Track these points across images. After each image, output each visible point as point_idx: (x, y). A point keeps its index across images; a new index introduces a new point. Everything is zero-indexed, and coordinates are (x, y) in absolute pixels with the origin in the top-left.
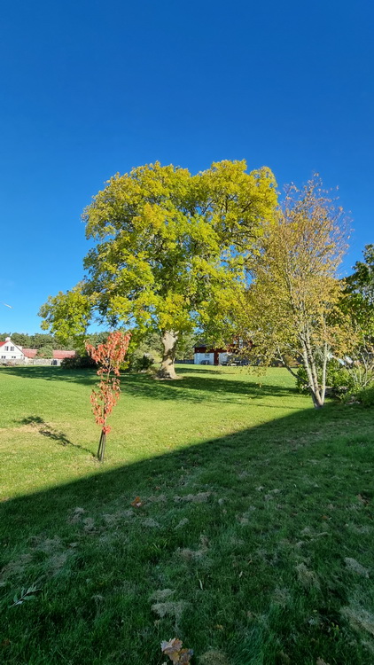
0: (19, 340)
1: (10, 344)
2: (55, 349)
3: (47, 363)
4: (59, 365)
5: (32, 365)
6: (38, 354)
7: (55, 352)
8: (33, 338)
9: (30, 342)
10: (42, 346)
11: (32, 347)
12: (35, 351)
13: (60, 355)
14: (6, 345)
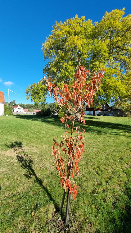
0: (22, 106)
1: (19, 107)
2: (34, 109)
3: (31, 114)
4: (35, 114)
5: (26, 114)
6: (29, 111)
7: (34, 110)
8: (27, 105)
9: (26, 107)
10: (30, 108)
11: (27, 108)
12: (28, 110)
13: (36, 111)
14: (18, 107)
